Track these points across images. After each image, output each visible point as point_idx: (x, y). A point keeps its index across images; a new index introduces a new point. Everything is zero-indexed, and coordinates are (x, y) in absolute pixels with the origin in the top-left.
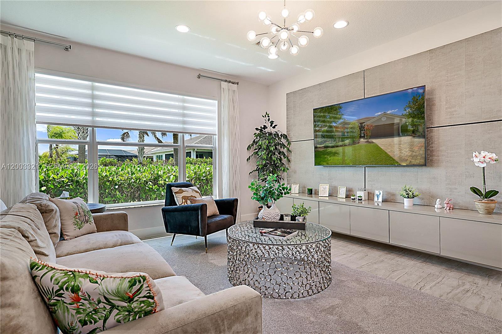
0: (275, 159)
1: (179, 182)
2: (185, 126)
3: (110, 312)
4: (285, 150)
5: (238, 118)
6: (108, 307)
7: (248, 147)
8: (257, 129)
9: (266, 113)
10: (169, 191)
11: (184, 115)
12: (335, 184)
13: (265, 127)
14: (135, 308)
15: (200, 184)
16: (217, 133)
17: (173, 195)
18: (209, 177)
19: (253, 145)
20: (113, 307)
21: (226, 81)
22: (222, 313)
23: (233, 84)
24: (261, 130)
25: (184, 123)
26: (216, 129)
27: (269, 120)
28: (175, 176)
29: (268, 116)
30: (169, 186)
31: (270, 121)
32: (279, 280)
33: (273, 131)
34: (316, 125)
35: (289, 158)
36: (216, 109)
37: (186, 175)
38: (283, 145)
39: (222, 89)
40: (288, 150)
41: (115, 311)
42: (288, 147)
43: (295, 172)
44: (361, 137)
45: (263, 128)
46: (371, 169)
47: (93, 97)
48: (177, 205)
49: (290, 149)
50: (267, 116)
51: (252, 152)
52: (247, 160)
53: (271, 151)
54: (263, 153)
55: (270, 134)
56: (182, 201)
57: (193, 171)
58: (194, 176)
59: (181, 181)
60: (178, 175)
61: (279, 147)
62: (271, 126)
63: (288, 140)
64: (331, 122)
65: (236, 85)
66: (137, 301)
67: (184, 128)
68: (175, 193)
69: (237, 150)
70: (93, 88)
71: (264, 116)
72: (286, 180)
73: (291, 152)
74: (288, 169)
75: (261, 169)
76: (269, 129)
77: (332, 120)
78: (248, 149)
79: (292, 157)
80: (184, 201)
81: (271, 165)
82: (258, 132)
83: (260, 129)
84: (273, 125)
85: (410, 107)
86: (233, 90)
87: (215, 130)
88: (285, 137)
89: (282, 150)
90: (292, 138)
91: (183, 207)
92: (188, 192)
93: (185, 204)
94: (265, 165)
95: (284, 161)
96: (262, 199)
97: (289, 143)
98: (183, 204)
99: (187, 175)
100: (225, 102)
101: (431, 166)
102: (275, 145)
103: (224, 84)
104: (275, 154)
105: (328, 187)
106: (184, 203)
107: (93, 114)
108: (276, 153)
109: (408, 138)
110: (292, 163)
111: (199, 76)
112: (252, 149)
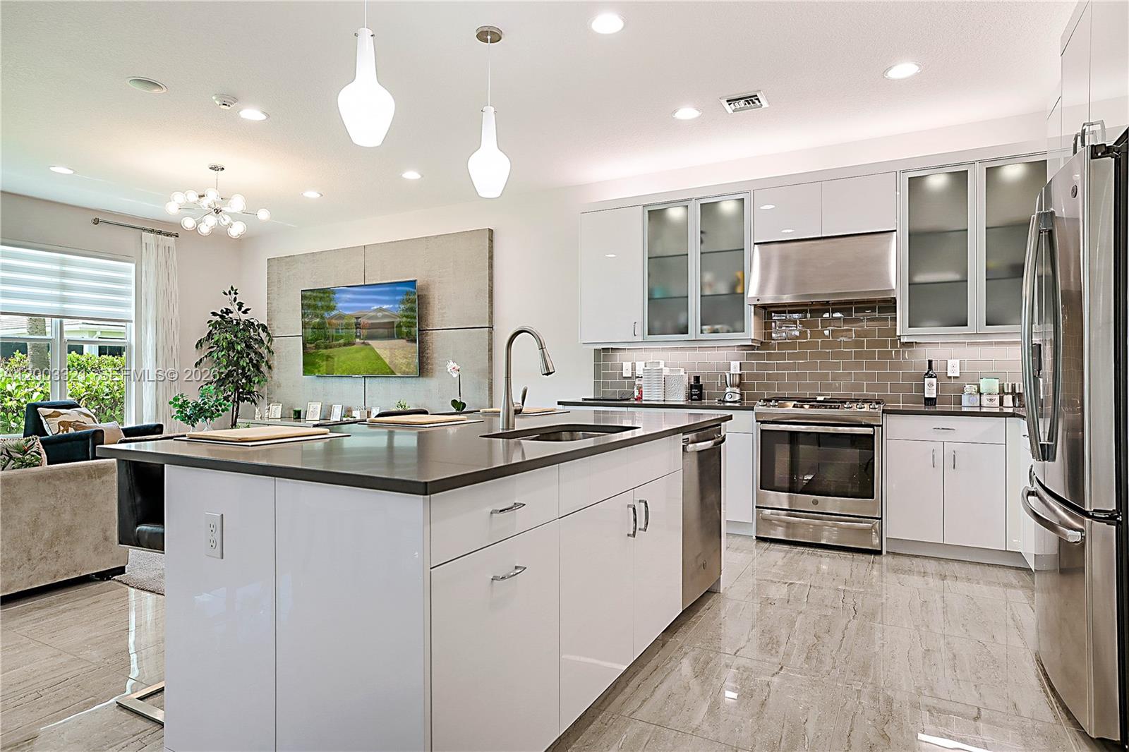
0: (245, 364)
1: (51, 401)
2: (66, 306)
3: (8, 462)
4: (263, 351)
5: (176, 295)
6: (7, 458)
7: (198, 344)
8: (214, 314)
9: (232, 288)
10: (32, 414)
11: (63, 287)
12: (330, 402)
13: (229, 311)
14: (27, 459)
15: (97, 407)
16: (133, 319)
17: (42, 421)
18: (117, 394)
19: (206, 339)
20: (11, 458)
21: (152, 231)
22: (93, 467)
23: (167, 236)
24: (221, 317)
25: (63, 300)
26: (132, 311)
27: (235, 300)
28: (42, 392)
29: (236, 293)
30: (33, 408)
31: (237, 302)
33: (244, 317)
34: (305, 313)
35: (270, 363)
36: (131, 277)
37: (66, 391)
38: (261, 342)
39: (144, 245)
40: (269, 349)
41: (12, 462)
42: (269, 345)
43: (278, 386)
44: (357, 337)
45: (224, 313)
46: (372, 380)
48: (47, 435)
49: (272, 348)
50: (232, 292)
51: (205, 350)
52: (197, 364)
53: (238, 351)
54: (221, 355)
55: (239, 322)
56: (59, 429)
57: (83, 384)
58: (85, 393)
59: (56, 399)
60: (49, 391)
61: (253, 345)
62: (239, 309)
63: (269, 334)
65: (173, 238)
66: (29, 454)
67: (64, 310)
68: (45, 417)
69: (174, 348)
71: (228, 293)
72: (264, 397)
73: (273, 353)
74: (267, 381)
76: (236, 315)
78: (197, 347)
79: (274, 363)
80: (62, 428)
81: (239, 374)
82: (216, 319)
83: (220, 313)
84: (243, 309)
85: (403, 303)
86: (167, 246)
87: (129, 313)
88: (265, 328)
89: (260, 350)
90: (274, 331)
91: (60, 437)
92: (70, 415)
93: (65, 432)
95: (264, 368)
97: (271, 340)
98: (61, 433)
99: (70, 392)
100: (149, 267)
102: (248, 343)
103: (148, 237)
105: (320, 406)
106: (63, 432)
108: (250, 355)
109: (402, 342)
110: (275, 370)
111: (96, 222)
112: (206, 346)
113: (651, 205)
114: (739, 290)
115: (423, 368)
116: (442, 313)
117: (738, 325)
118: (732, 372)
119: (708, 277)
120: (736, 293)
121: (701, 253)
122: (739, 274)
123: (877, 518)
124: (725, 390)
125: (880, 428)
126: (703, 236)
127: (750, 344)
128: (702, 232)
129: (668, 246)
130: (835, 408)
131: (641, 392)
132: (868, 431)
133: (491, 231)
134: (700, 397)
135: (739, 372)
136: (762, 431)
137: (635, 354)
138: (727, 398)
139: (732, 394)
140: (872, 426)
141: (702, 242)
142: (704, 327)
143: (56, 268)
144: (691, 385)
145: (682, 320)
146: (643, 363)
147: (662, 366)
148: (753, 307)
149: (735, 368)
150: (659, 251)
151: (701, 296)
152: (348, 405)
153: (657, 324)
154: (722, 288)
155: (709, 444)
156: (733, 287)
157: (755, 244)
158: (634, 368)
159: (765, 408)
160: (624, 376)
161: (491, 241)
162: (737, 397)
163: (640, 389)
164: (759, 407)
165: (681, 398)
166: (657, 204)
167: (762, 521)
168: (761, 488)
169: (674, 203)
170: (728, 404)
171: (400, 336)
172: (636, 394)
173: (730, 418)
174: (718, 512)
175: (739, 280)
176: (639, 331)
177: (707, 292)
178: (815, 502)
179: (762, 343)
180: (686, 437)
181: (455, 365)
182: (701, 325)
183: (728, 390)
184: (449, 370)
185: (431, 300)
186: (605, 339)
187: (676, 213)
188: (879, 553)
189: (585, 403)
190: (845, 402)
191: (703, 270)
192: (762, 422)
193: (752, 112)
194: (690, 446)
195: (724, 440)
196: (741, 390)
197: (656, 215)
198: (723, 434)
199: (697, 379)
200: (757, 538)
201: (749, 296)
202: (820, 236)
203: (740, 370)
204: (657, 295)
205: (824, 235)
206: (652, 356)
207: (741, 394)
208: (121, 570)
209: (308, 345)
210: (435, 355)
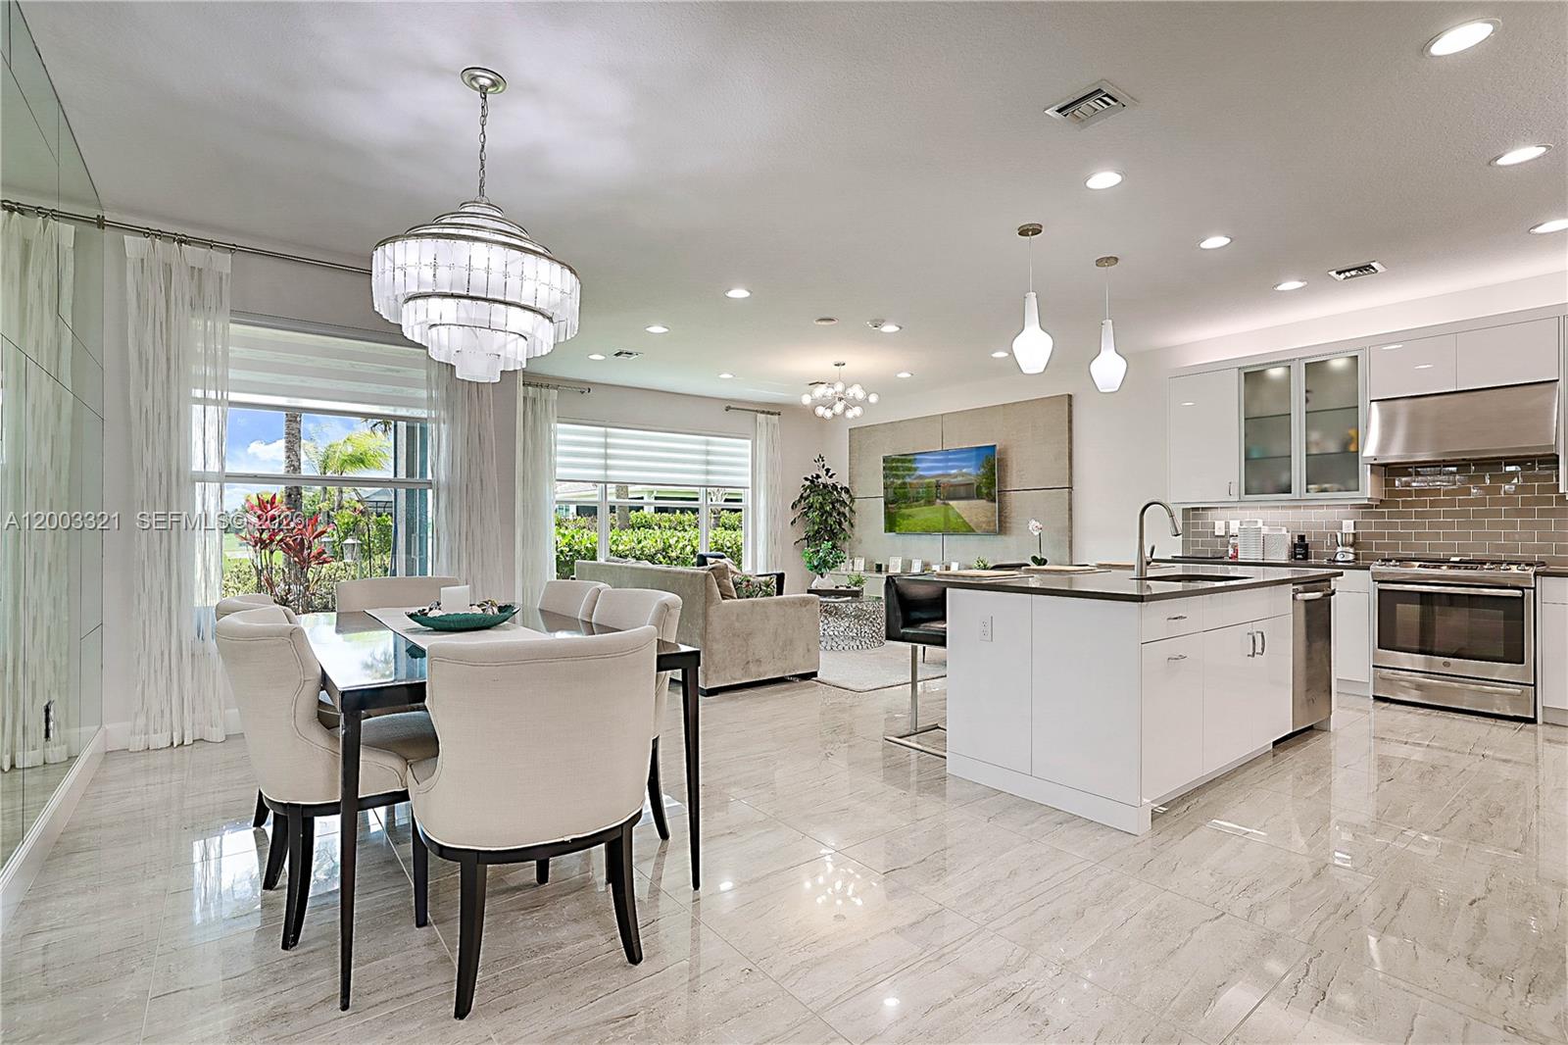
0: (832, 523)
4: (846, 510)
5: (780, 464)
7: (793, 505)
8: (806, 479)
9: (820, 456)
12: (909, 557)
13: (818, 477)
16: (750, 486)
19: (799, 501)
21: (763, 412)
23: (773, 415)
24: (812, 482)
25: (708, 473)
26: (749, 479)
27: (823, 466)
29: (823, 462)
31: (825, 468)
32: (831, 633)
33: (830, 482)
34: (887, 475)
35: (852, 521)
36: (749, 451)
38: (843, 503)
39: (758, 424)
40: (851, 509)
42: (850, 505)
43: (860, 542)
44: (937, 497)
45: (815, 478)
46: (950, 537)
47: (606, 446)
49: (853, 508)
50: (820, 460)
51: (798, 512)
52: (792, 523)
53: (826, 512)
54: (814, 515)
55: (825, 486)
61: (837, 505)
62: (827, 474)
63: (850, 496)
64: (904, 477)
65: (777, 417)
67: (708, 481)
69: (778, 509)
70: (606, 435)
71: (817, 461)
72: (847, 552)
73: (855, 513)
74: (850, 537)
75: (813, 538)
76: (824, 480)
77: (907, 472)
78: (792, 507)
79: (856, 521)
81: (826, 531)
82: (808, 483)
83: (811, 478)
84: (830, 474)
85: (983, 467)
86: (773, 424)
87: (747, 481)
88: (847, 491)
89: (842, 509)
90: (857, 493)
94: (818, 532)
95: (846, 525)
96: (816, 567)
97: (852, 501)
100: (762, 444)
101: (1005, 534)
102: (833, 503)
103: (761, 416)
104: (831, 516)
105: (900, 561)
107: (606, 467)
108: (835, 514)
109: (983, 502)
110: (856, 529)
111: (728, 409)
112: (799, 507)
113: (1247, 367)
114: (1352, 448)
115: (1002, 527)
116: (1020, 475)
117: (1352, 484)
118: (1344, 531)
119: (1315, 436)
120: (1349, 454)
121: (1307, 412)
122: (1352, 432)
123: (1531, 685)
124: (1336, 549)
125: (1532, 591)
126: (1308, 395)
127: (1366, 502)
128: (1307, 391)
129: (1268, 406)
130: (1472, 569)
131: (1236, 551)
132: (1518, 593)
133: (1070, 396)
134: (1306, 557)
135: (1353, 531)
136: (1379, 590)
137: (1228, 513)
138: (1339, 558)
139: (1345, 554)
140: (1522, 589)
141: (1307, 401)
142: (1310, 486)
143: (703, 447)
144: (1295, 545)
145: (1284, 479)
146: (1238, 522)
147: (1260, 524)
148: (1369, 466)
149: (1348, 527)
150: (1256, 412)
151: (1307, 455)
152: (927, 560)
153: (1254, 484)
154: (1332, 447)
155: (1318, 595)
156: (1345, 445)
157: (1372, 401)
158: (1227, 526)
159: (1384, 567)
160: (1216, 534)
161: (1070, 405)
162: (1351, 557)
163: (1235, 547)
164: (1376, 567)
165: (1284, 558)
166: (1257, 366)
167: (1379, 680)
168: (1379, 647)
169: (1275, 365)
170: (1340, 564)
171: (979, 496)
172: (1231, 552)
173: (1341, 574)
174: (1328, 669)
175: (1352, 438)
176: (1235, 491)
177: (1314, 451)
178: (1447, 664)
179: (1381, 501)
180: (1295, 587)
181: (1038, 524)
182: (1307, 484)
183: (1339, 549)
184: (1030, 528)
185: (1009, 463)
186: (1195, 499)
187: (1276, 373)
188: (1534, 721)
189: (1174, 560)
190: (1485, 564)
191: (1309, 427)
192: (1380, 582)
193: (1366, 277)
194: (1300, 595)
195: (1333, 593)
196: (1356, 549)
197: (1253, 377)
198: (1332, 588)
199: (1302, 538)
200: (1377, 698)
201: (1364, 455)
202: (1455, 390)
203: (1355, 529)
204: (1255, 455)
205: (1459, 389)
206: (1248, 515)
207: (1355, 554)
208: (815, 674)
209: (890, 506)
210: (1013, 514)
